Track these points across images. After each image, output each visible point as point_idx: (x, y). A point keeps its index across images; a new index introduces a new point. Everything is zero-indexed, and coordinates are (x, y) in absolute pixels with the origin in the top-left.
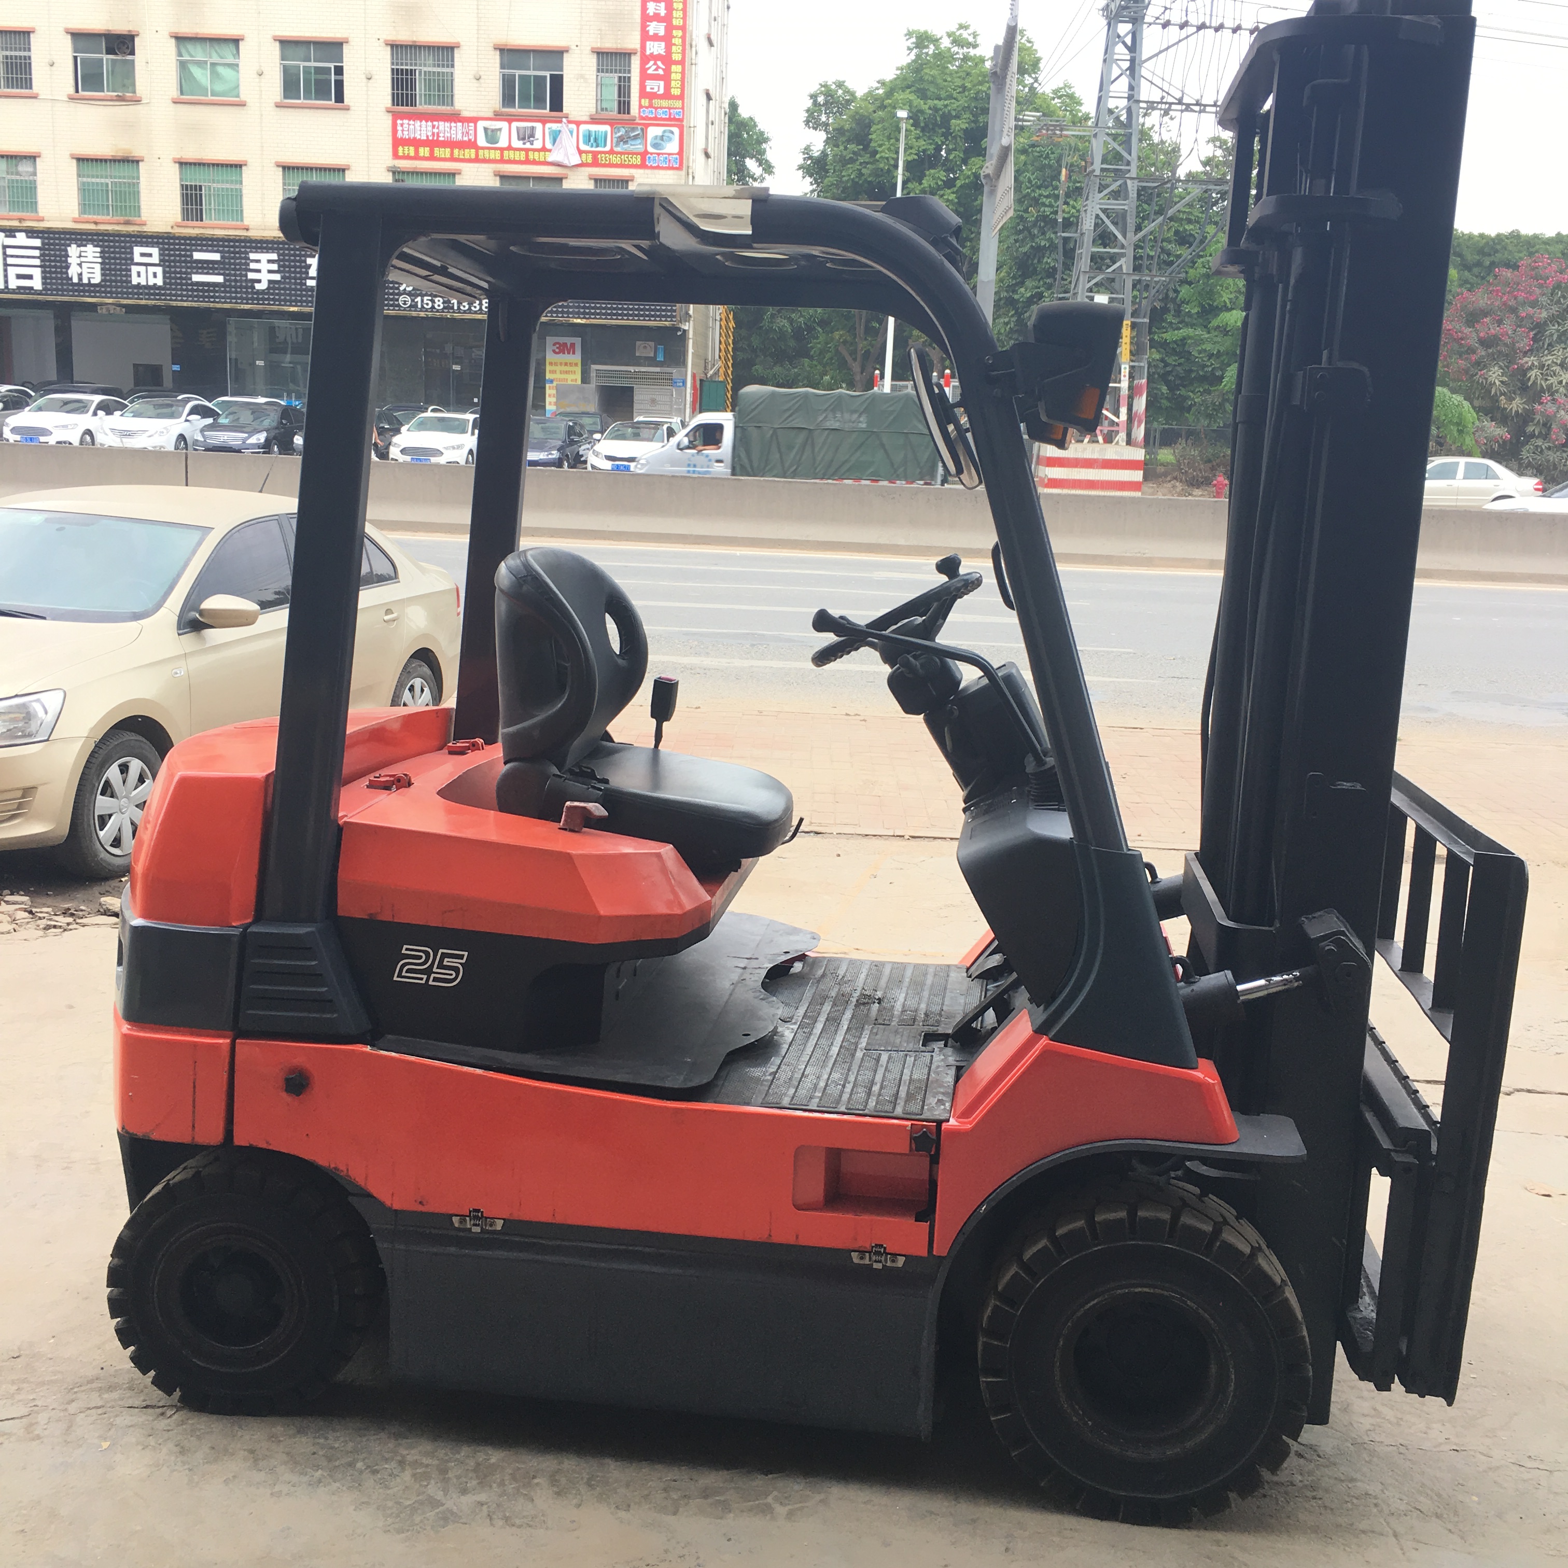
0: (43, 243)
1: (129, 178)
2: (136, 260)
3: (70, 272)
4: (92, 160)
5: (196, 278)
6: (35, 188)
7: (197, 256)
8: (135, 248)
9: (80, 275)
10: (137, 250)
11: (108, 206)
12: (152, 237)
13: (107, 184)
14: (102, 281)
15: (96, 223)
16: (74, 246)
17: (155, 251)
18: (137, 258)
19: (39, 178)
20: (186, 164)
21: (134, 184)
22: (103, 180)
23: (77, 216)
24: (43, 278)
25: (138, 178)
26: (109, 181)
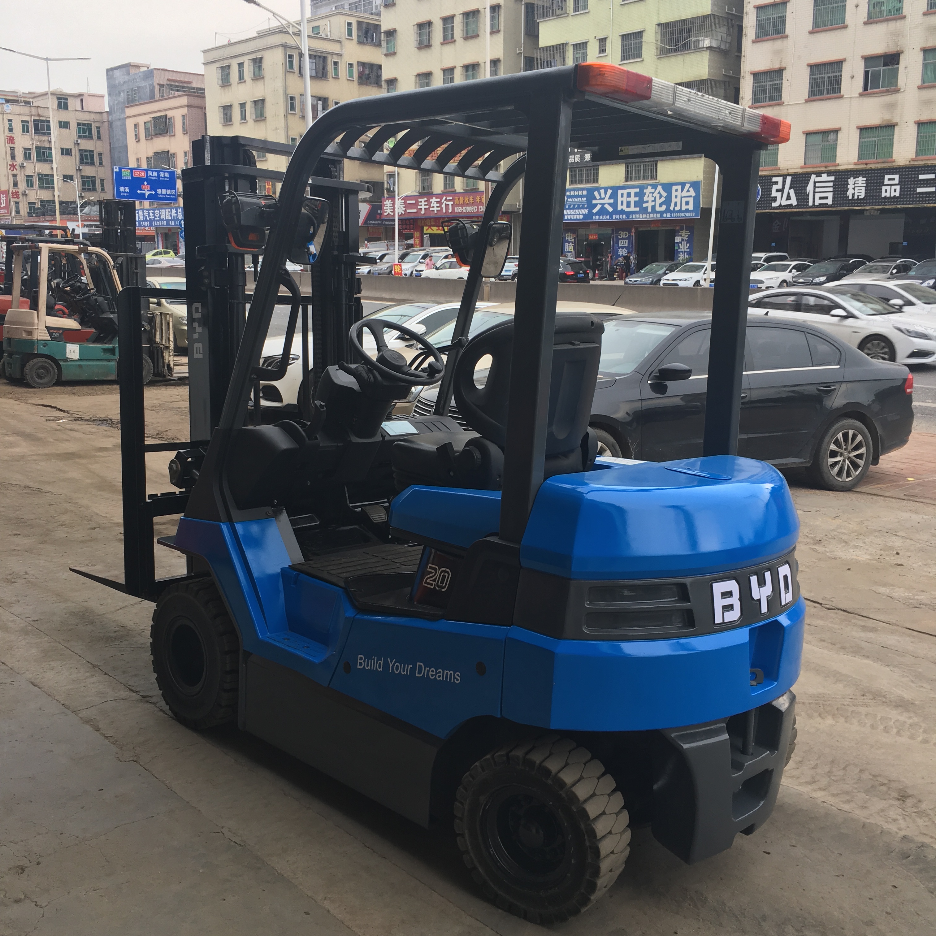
0: (835, 179)
1: (888, 136)
2: (885, 183)
3: (848, 193)
4: (868, 128)
5: (919, 190)
6: (836, 148)
7: (921, 177)
8: (886, 176)
9: (853, 195)
10: (887, 177)
11: (874, 153)
12: (896, 168)
13: (875, 141)
14: (865, 196)
15: (866, 164)
16: (852, 178)
17: (897, 177)
18: (886, 182)
19: (839, 142)
20: (922, 123)
21: (890, 139)
22: (873, 139)
23: (857, 161)
24: (833, 198)
25: (893, 135)
26: (876, 139)
